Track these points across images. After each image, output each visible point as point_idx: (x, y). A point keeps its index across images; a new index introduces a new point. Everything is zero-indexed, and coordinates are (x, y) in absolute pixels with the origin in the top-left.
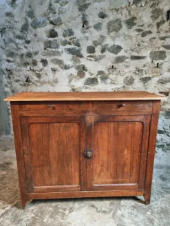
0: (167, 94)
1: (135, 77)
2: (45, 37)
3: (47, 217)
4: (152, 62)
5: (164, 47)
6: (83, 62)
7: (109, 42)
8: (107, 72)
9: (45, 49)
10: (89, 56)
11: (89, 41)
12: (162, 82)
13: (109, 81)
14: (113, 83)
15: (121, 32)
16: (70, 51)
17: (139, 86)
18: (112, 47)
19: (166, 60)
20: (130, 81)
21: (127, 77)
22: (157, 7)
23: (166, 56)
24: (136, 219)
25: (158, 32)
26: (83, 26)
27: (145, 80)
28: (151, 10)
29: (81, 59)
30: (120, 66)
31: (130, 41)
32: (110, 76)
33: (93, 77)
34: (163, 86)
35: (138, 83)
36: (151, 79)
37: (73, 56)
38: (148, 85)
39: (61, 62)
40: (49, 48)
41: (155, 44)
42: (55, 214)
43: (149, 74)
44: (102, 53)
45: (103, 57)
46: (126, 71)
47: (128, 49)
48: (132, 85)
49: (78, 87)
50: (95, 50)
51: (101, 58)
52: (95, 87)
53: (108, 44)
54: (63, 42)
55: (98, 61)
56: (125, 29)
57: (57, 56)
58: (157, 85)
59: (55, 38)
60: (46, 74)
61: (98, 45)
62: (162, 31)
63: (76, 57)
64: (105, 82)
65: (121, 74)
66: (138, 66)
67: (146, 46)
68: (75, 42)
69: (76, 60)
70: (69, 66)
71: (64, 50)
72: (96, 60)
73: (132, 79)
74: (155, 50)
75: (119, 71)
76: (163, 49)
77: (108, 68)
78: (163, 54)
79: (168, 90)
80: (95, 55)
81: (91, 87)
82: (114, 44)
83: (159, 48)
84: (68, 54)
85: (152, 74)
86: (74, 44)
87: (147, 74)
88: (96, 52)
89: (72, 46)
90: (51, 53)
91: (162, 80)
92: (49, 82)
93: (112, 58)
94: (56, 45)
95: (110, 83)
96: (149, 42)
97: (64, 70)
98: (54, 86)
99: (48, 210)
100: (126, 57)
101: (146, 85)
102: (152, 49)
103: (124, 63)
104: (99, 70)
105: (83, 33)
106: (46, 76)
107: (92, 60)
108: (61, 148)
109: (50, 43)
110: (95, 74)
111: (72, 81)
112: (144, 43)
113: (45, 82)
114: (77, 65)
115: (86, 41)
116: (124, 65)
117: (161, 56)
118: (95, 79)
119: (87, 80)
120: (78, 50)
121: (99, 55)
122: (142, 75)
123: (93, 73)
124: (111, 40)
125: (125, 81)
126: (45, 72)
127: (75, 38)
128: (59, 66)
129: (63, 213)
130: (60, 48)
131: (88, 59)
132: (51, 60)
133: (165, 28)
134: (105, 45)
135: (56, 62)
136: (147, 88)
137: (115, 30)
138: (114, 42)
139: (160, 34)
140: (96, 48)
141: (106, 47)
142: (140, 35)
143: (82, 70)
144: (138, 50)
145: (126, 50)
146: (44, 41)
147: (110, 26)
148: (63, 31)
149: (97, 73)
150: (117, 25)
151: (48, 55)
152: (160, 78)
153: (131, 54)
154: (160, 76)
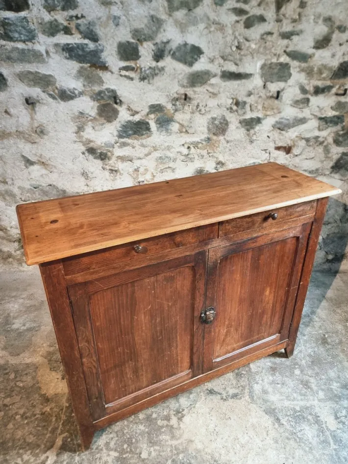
0: (288, 150)
1: (230, 117)
3: (144, 446)
4: (265, 86)
5: (289, 54)
6: (111, 81)
7: (172, 35)
8: (169, 106)
10: (126, 68)
11: (121, 28)
12: (281, 127)
13: (175, 127)
14: (184, 130)
15: (199, 11)
16: (70, 52)
17: (238, 137)
18: (179, 48)
19: (291, 81)
20: (220, 128)
21: (214, 119)
23: (290, 75)
24: (285, 390)
25: (279, 21)
27: (250, 124)
29: (105, 76)
30: (199, 93)
31: (219, 34)
32: (179, 116)
33: (137, 118)
34: (283, 135)
35: (235, 132)
36: (261, 123)
37: (81, 65)
38: (255, 134)
39: (50, 81)
40: (5, 40)
41: (271, 46)
42: (155, 435)
43: (258, 111)
44: (157, 61)
45: (160, 71)
46: (212, 106)
47: (217, 54)
48: (224, 135)
49: (103, 145)
50: (140, 54)
51: (156, 75)
52: (144, 141)
53: (171, 39)
54: (48, 25)
55: (149, 81)
56: (208, 5)
57: (34, 64)
58: (271, 133)
59: (23, 14)
60: (6, 112)
61: (145, 40)
62: (287, 19)
63: (89, 69)
64: (167, 130)
65: (201, 112)
66: (236, 95)
67: (254, 50)
68: (82, 28)
69: (90, 76)
70: (74, 93)
71: (52, 50)
72: (142, 77)
73: (225, 122)
74: (271, 59)
75: (198, 106)
76: (285, 60)
77: (172, 98)
78: (286, 71)
79: (290, 143)
80: (138, 65)
81: (135, 141)
82: (186, 42)
83: (279, 55)
84: (66, 61)
85: (264, 112)
86: (81, 33)
87: (253, 111)
88: (141, 59)
89: (75, 39)
90: (12, 55)
91: (280, 123)
92: (20, 134)
93: (179, 74)
94: (27, 34)
95: (179, 132)
96: (259, 41)
97: (59, 103)
98: (35, 143)
99: (138, 431)
100: (212, 74)
101: (251, 135)
102: (266, 58)
103: (207, 87)
104: (153, 103)
105: (103, 4)
106: (8, 116)
107: (132, 79)
108: (158, 320)
109: (6, 27)
110: (142, 112)
111: (84, 129)
112: (250, 43)
113: (9, 134)
114: (95, 90)
115: (114, 27)
116: (207, 90)
117: (282, 75)
118: (143, 123)
119: (124, 126)
120: (93, 51)
121: (150, 66)
122: (244, 113)
123: (138, 109)
124: (178, 30)
125: (210, 126)
126: (3, 107)
127: (83, 16)
128: (44, 92)
129: (167, 426)
130: (39, 43)
131: (121, 76)
132: (15, 74)
133: (292, 13)
134: (163, 43)
135: (33, 81)
136: (254, 140)
137: (185, 6)
138: (183, 36)
139: (282, 25)
140: (140, 48)
141: (165, 47)
142: (242, 22)
143: (108, 102)
144: (236, 59)
145: (213, 58)
149: (148, 111)
151: (5, 61)
152: (277, 120)
153: (223, 66)
154: (278, 115)
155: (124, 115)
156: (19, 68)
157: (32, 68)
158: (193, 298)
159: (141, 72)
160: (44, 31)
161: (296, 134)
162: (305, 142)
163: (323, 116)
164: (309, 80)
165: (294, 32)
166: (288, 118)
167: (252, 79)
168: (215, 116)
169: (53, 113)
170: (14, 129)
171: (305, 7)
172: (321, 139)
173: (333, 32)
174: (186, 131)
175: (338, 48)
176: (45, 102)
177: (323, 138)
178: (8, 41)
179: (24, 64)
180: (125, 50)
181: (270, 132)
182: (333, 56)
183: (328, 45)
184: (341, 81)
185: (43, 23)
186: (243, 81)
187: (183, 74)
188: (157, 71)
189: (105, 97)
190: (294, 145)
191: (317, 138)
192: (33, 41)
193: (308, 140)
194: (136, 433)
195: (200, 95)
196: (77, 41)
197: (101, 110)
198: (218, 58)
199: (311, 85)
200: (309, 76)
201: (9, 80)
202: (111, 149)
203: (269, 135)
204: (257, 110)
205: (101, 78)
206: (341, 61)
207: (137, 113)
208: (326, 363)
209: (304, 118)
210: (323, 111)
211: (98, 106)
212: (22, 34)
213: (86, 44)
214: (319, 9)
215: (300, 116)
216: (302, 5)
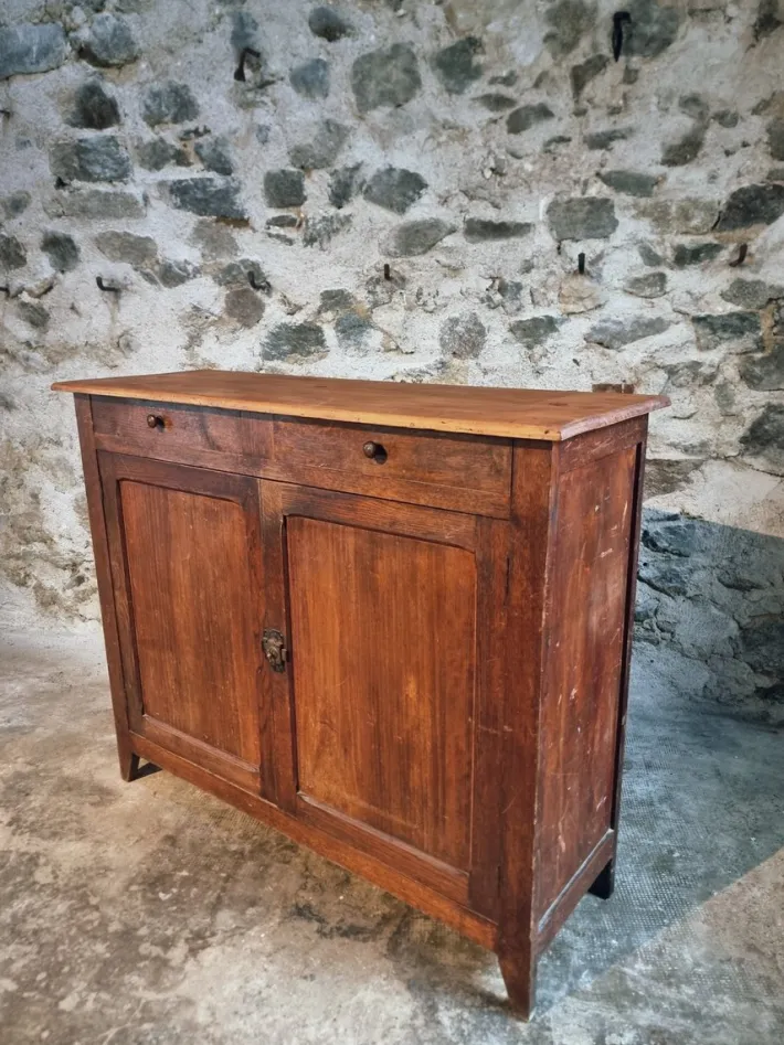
1: (487, 317)
2: (56, 123)
3: (80, 985)
4: (559, 250)
5: (606, 180)
6: (251, 247)
7: (366, 154)
8: (362, 295)
9: (60, 184)
10: (279, 222)
11: (271, 146)
12: (605, 340)
13: (374, 339)
14: (392, 347)
15: (415, 106)
16: (183, 195)
17: (507, 361)
18: (378, 177)
19: (618, 237)
20: (468, 340)
21: (455, 321)
23: (615, 224)
25: (580, 113)
26: (239, 75)
27: (534, 332)
28: (544, 6)
29: (242, 237)
30: (421, 270)
31: (457, 147)
32: (381, 317)
33: (299, 319)
34: (609, 358)
35: (501, 350)
36: (556, 330)
37: (201, 218)
38: (545, 356)
39: (147, 250)
40: (80, 179)
41: (567, 166)
42: (117, 970)
43: (549, 305)
44: (340, 207)
45: (342, 224)
46: (447, 294)
47: (454, 187)
48: (476, 356)
50: (305, 193)
51: (336, 231)
52: (311, 367)
53: (362, 162)
54: (149, 150)
55: (321, 244)
56: (433, 94)
57: (124, 220)
58: (582, 354)
59: (108, 132)
60: (73, 308)
61: (315, 167)
62: (595, 107)
63: (214, 225)
64: (358, 344)
65: (426, 308)
66: (499, 269)
67: (531, 174)
68: (205, 152)
69: (215, 237)
70: (185, 270)
71: (153, 193)
72: (308, 238)
73: (477, 329)
74: (569, 192)
75: (419, 295)
76: (599, 192)
77: (367, 279)
78: (605, 214)
79: (629, 377)
80: (302, 215)
81: (295, 367)
82: (390, 166)
83: (586, 184)
84: (175, 212)
85: (563, 306)
86: (202, 160)
87: (538, 303)
88: (307, 203)
89: (193, 173)
90: (89, 205)
91: (602, 330)
92: (91, 349)
93: (381, 230)
94: (114, 167)
95: (382, 349)
96: (540, 157)
97: (160, 289)
98: (116, 366)
99: (88, 954)
100: (445, 226)
101: (537, 356)
102: (557, 189)
103: (437, 255)
104: (329, 289)
105: (241, 106)
106: (75, 316)
107: (290, 242)
109: (82, 156)
110: (309, 307)
111: (201, 341)
112: (522, 161)
113: (72, 348)
114: (221, 264)
115: (259, 145)
116: (438, 261)
117: (594, 223)
118: (310, 329)
119: (273, 334)
120: (221, 191)
121: (324, 214)
122: (518, 309)
123: (301, 301)
124: (376, 145)
125: (446, 336)
126: (69, 299)
127: (207, 131)
128: (136, 270)
129: (157, 958)
130: (133, 181)
131: (270, 235)
132: (91, 239)
133: (608, 95)
134: (347, 169)
135: (119, 249)
136: (542, 369)
137: (390, 99)
138: (386, 156)
139: (588, 121)
140: (307, 183)
141: (351, 177)
142: (503, 123)
143: (245, 287)
144: (495, 196)
145: (445, 195)
146: (53, 143)
147: (364, 78)
148: (145, 97)
149: (319, 303)
150: (397, 75)
151: (78, 216)
152: (596, 323)
153: (467, 211)
154: (597, 312)
155: (274, 314)
156: (100, 227)
157: (120, 226)
159: (307, 228)
160: (143, 160)
161: (641, 355)
162: (666, 376)
163: (703, 315)
164: (661, 234)
165: (615, 131)
166: (621, 319)
167: (531, 234)
168: (457, 315)
169: (148, 309)
170: (83, 340)
171: (636, 79)
172: (705, 370)
173: (706, 127)
174: (398, 347)
175: (723, 159)
176: (135, 287)
177: (711, 366)
178: (85, 180)
179: (107, 220)
180: (277, 187)
181: (579, 351)
182: (713, 178)
183: (695, 156)
184: (739, 233)
185: (142, 146)
186: (513, 240)
187: (388, 228)
188: (336, 225)
189: (240, 277)
190: (639, 382)
191: (696, 365)
192: (125, 179)
193: (672, 371)
194: (81, 956)
195: (423, 273)
196: (197, 176)
197: (232, 302)
198: (456, 195)
199: (667, 244)
200: (658, 226)
201: (82, 250)
203: (578, 358)
204: (546, 302)
205: (232, 240)
206: (734, 188)
207: (300, 308)
208: (641, 913)
209: (659, 320)
210: (702, 302)
211: (228, 296)
212: (107, 167)
213: (211, 180)
214: (668, 81)
215: (650, 314)
216: (630, 77)
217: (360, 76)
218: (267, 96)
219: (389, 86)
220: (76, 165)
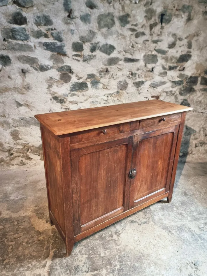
0: (157, 98)
1: (128, 81)
2: (4, 22)
3: (101, 250)
4: (145, 66)
5: (156, 50)
6: (68, 62)
7: (100, 39)
8: (98, 75)
9: (4, 40)
10: (76, 55)
11: (74, 35)
12: (154, 86)
13: (100, 86)
14: (105, 87)
15: (114, 29)
16: (48, 46)
17: (133, 91)
18: (103, 46)
19: (158, 63)
20: (123, 86)
21: (120, 82)
22: (150, 7)
23: (157, 60)
24: (170, 218)
25: (151, 35)
26: (69, 16)
27: (138, 84)
28: (145, 9)
29: (65, 59)
30: (113, 69)
31: (123, 40)
32: (102, 80)
33: (81, 81)
34: (155, 90)
35: (131, 88)
36: (144, 84)
37: (53, 53)
38: (141, 90)
39: (35, 61)
40: (12, 39)
41: (148, 47)
43: (142, 78)
44: (92, 52)
45: (94, 57)
46: (119, 75)
47: (122, 49)
48: (126, 90)
49: (62, 95)
50: (83, 48)
51: (92, 59)
52: (84, 93)
53: (99, 42)
54: (36, 33)
55: (88, 62)
56: (118, 26)
57: (27, 52)
59: (23, 26)
60: (9, 77)
61: (87, 42)
62: (155, 34)
63: (56, 55)
64: (96, 87)
65: (114, 78)
66: (132, 69)
67: (140, 48)
68: (54, 35)
69: (57, 59)
70: (48, 67)
71: (37, 45)
72: (84, 60)
73: (126, 83)
74: (148, 53)
75: (112, 75)
76: (155, 53)
77: (99, 71)
78: (156, 58)
79: (158, 94)
80: (82, 54)
81: (79, 93)
82: (107, 43)
83: (152, 51)
84: (44, 51)
85: (145, 78)
86: (53, 37)
87: (140, 78)
88: (84, 51)
89: (50, 40)
90: (15, 47)
91: (153, 84)
92: (16, 89)
93: (103, 59)
94: (24, 36)
95: (102, 88)
96: (142, 44)
97: (39, 72)
98: (24, 94)
99: (96, 244)
100: (120, 59)
101: (139, 90)
102: (146, 52)
103: (117, 65)
104: (89, 73)
105: (66, 23)
106: (10, 79)
107: (79, 61)
108: (109, 174)
109: (13, 32)
110: (84, 78)
111: (52, 87)
112: (138, 45)
113: (9, 89)
114: (59, 66)
115: (71, 35)
116: (117, 67)
117: (153, 60)
118: (84, 83)
119: (74, 85)
120: (59, 46)
121: (89, 54)
122: (136, 79)
123: (81, 76)
124: (103, 38)
125: (119, 85)
126: (7, 74)
127: (55, 29)
128: (31, 66)
130: (30, 41)
131: (73, 59)
132: (16, 57)
133: (157, 31)
134: (96, 43)
135: (26, 61)
136: (141, 93)
137: (107, 26)
138: (106, 40)
139: (153, 37)
140: (84, 45)
141: (96, 45)
142: (134, 35)
143: (66, 72)
144: (131, 52)
145: (120, 51)
146: (3, 28)
147: (101, 20)
148: (35, 17)
149: (87, 77)
150: (109, 21)
151: (11, 50)
152: (152, 82)
153: (125, 56)
154: (152, 80)
155: (74, 79)
156: (18, 54)
157: (26, 54)
158: (126, 163)
159: (84, 57)
160: (34, 35)
161: (161, 89)
163: (174, 81)
164: (166, 63)
165: (159, 40)
166: (157, 81)
167: (139, 62)
168: (121, 80)
169: (35, 78)
170: (12, 86)
172: (173, 92)
173: (176, 41)
174: (106, 88)
175: (179, 48)
176: (31, 72)
177: (174, 91)
178: (13, 40)
179: (21, 52)
180: (76, 46)
181: (148, 88)
182: (177, 52)
183: (174, 47)
184: (181, 64)
185: (34, 32)
186: (135, 63)
187: (105, 59)
188: (92, 57)
189: (65, 70)
190: (161, 95)
191: (171, 91)
192: (27, 40)
193: (167, 93)
195: (113, 70)
197: (62, 76)
198: (122, 51)
199: (167, 66)
200: (166, 61)
201: (12, 60)
202: (66, 97)
203: (148, 90)
204: (142, 77)
205: (63, 60)
206: (181, 54)
207: (81, 78)
209: (165, 82)
210: (173, 78)
211: (60, 75)
212: (22, 36)
213: (56, 43)
214: (170, 30)
215: (163, 80)
216: (162, 28)
217: (99, 20)
218: (73, 21)
219: (107, 23)
220: (10, 35)
